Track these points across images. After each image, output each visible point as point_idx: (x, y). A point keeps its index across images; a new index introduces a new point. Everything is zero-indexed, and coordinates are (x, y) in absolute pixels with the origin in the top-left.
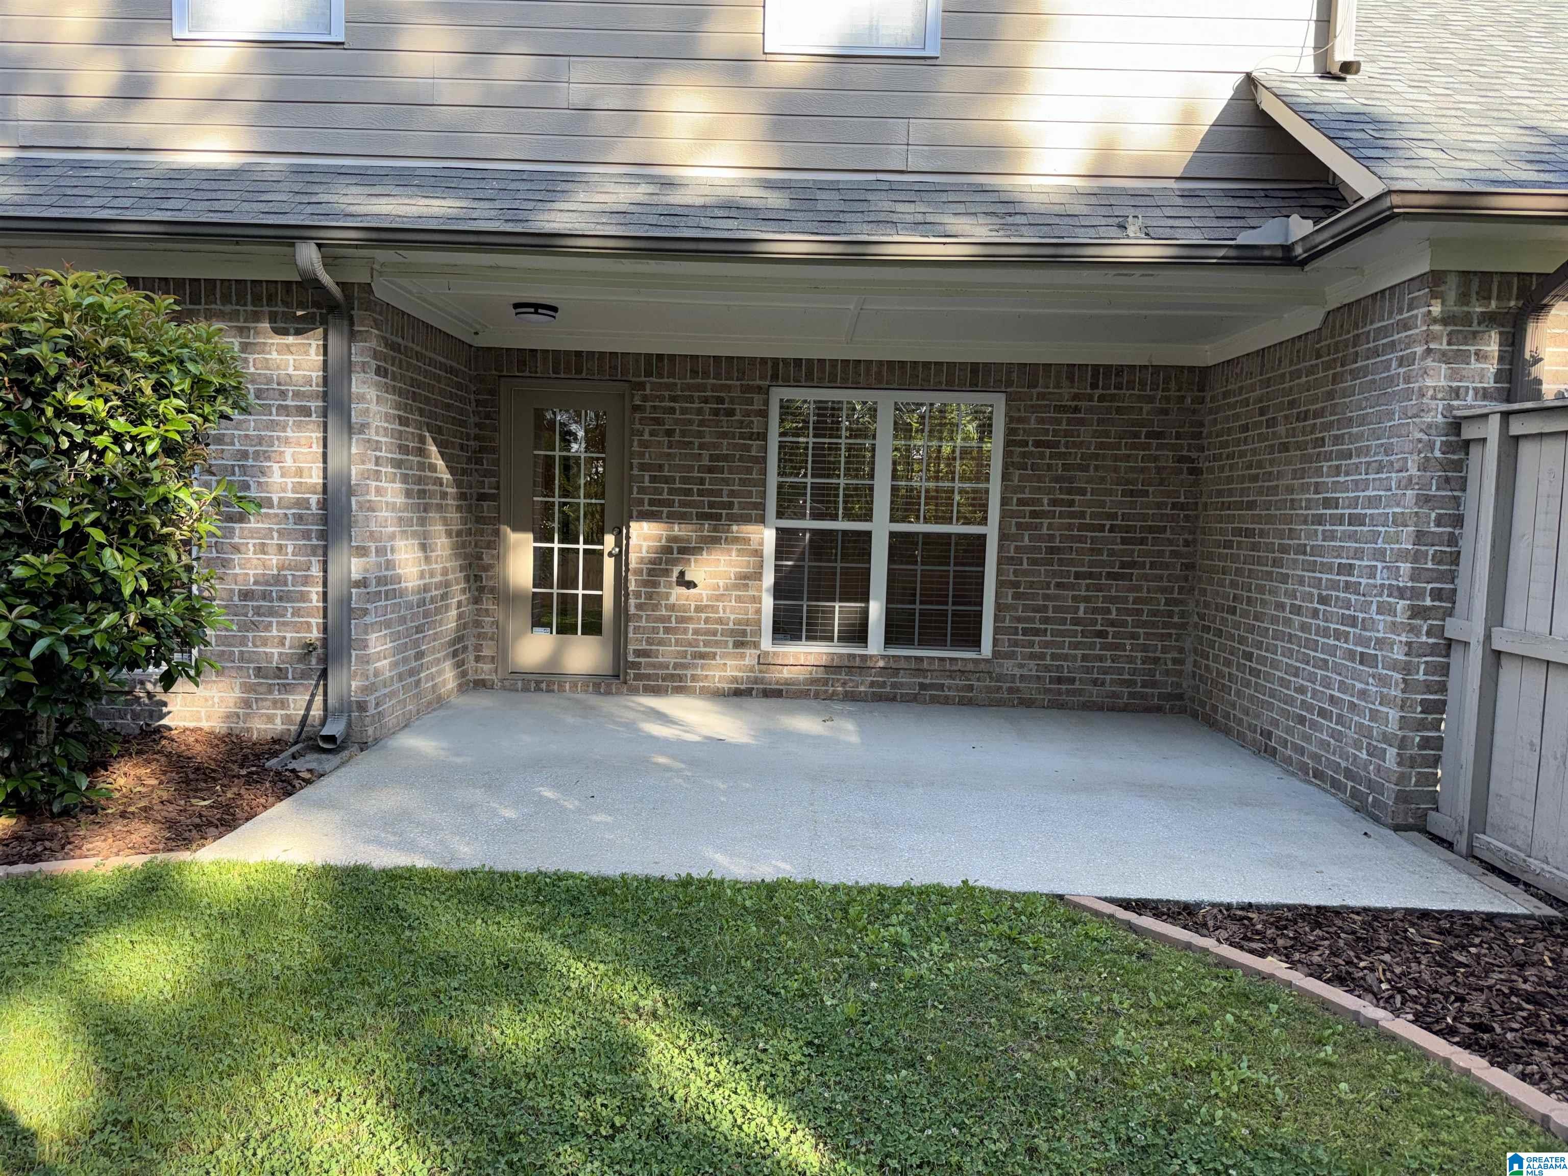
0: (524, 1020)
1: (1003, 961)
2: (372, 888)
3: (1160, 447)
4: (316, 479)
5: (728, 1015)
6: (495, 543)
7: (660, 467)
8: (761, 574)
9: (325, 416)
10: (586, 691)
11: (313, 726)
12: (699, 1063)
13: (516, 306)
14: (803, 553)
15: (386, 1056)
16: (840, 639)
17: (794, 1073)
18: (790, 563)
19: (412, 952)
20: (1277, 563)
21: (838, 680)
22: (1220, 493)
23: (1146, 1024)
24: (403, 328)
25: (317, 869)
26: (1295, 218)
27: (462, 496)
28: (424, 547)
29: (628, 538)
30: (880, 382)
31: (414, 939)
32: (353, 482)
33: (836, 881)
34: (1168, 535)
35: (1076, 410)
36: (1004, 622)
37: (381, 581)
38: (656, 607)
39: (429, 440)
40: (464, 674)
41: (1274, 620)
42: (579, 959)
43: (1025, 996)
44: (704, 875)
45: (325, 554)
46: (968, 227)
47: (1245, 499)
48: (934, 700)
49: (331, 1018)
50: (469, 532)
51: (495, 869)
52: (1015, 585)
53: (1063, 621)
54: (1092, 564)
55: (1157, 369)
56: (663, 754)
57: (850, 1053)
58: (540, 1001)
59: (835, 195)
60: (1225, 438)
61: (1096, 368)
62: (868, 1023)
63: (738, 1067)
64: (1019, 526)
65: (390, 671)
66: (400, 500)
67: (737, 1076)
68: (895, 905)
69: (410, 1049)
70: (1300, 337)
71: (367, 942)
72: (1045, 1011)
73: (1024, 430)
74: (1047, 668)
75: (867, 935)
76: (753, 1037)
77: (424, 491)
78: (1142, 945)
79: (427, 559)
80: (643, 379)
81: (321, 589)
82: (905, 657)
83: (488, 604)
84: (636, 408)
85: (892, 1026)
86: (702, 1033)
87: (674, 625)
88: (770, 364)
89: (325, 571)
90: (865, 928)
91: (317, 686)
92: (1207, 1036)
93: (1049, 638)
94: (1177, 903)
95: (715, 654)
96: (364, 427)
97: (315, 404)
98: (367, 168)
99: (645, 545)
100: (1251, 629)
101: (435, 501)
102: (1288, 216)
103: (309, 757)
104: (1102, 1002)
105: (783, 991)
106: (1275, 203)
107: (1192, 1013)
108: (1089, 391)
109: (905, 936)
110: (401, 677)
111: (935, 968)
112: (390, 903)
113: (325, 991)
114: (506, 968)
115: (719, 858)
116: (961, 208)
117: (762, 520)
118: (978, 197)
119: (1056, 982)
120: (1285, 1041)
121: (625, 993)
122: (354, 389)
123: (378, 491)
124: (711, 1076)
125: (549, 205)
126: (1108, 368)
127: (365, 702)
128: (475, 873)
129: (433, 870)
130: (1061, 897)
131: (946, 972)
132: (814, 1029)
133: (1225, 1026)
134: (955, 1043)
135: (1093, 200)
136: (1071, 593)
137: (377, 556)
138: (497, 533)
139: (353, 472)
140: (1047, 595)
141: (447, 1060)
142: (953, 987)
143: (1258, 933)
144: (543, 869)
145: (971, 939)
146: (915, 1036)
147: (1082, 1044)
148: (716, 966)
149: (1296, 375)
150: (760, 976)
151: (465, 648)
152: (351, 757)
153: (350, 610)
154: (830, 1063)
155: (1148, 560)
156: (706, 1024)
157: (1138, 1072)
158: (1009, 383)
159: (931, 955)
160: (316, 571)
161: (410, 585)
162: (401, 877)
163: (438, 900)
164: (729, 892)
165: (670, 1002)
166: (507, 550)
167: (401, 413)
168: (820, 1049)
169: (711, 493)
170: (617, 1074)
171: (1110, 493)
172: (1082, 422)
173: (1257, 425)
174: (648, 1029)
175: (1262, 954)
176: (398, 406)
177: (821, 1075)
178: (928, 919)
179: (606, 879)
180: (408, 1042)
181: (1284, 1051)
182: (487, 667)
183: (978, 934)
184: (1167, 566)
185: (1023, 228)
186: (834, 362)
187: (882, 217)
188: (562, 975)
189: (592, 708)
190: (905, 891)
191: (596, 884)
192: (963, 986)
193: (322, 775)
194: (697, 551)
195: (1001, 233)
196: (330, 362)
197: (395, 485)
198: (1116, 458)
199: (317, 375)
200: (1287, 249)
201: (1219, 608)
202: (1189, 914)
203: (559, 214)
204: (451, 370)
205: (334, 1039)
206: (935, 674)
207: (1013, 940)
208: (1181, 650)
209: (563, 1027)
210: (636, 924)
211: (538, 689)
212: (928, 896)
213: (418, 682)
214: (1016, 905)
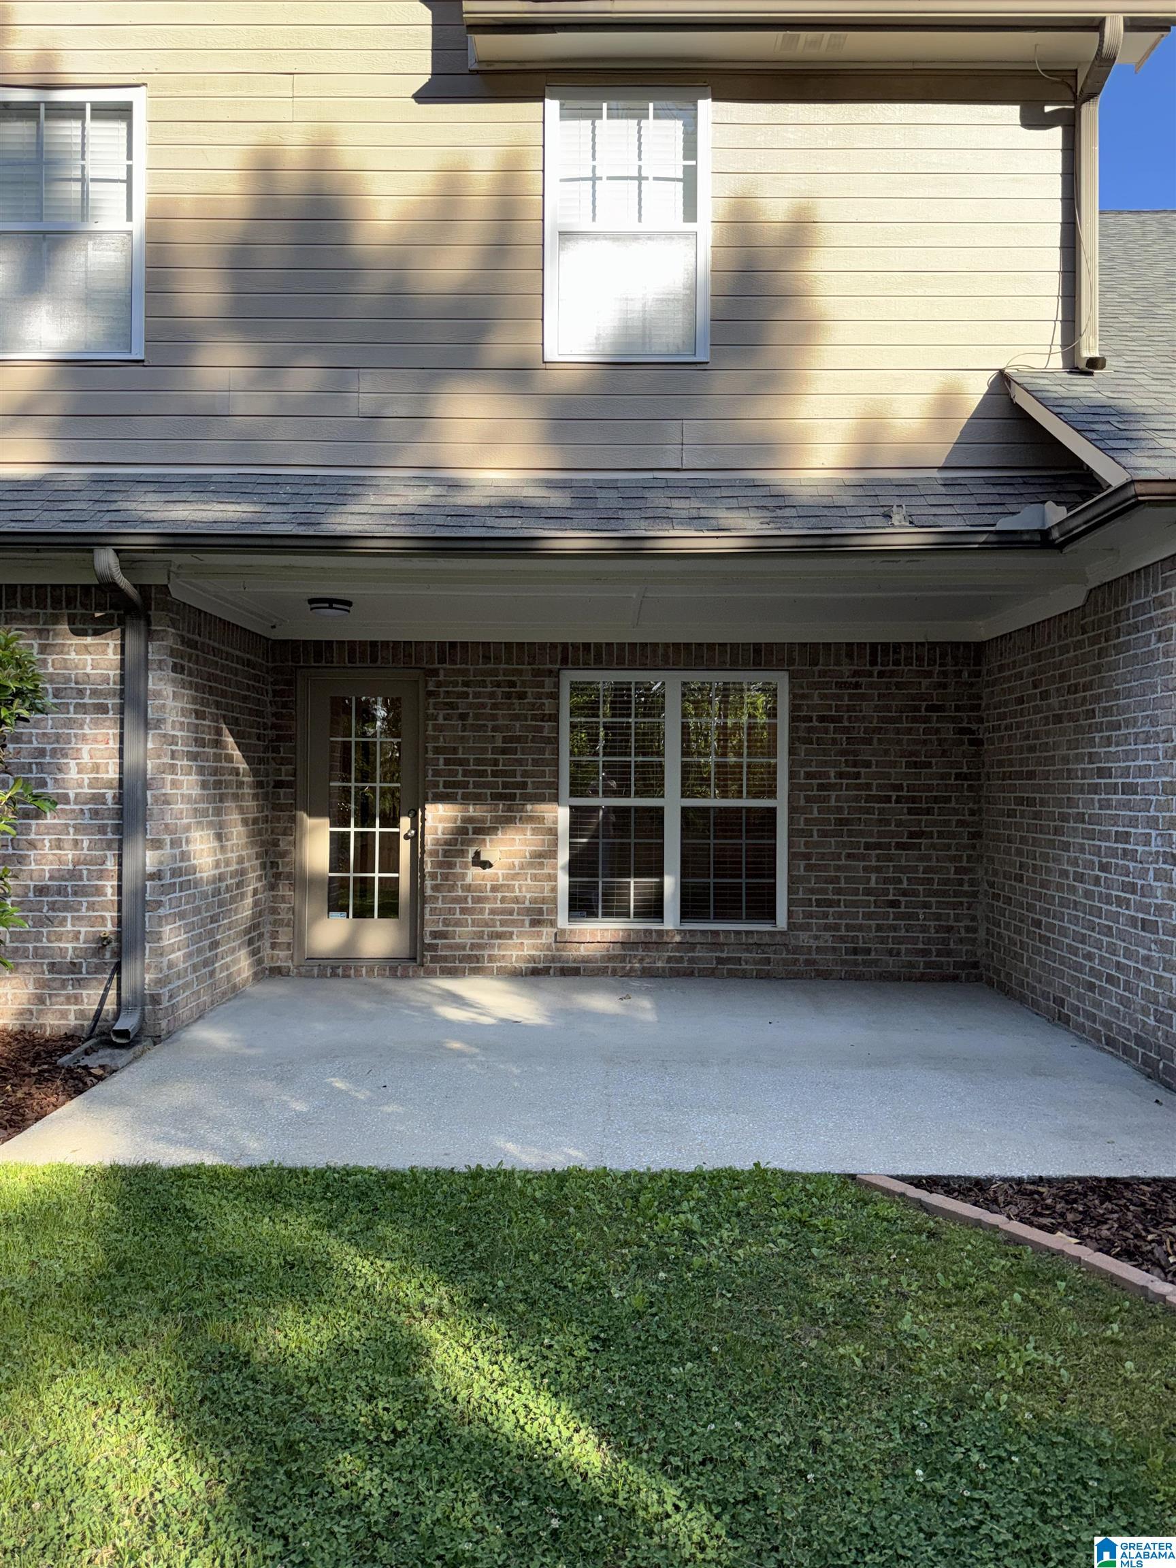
0: (307, 1322)
1: (792, 1245)
2: (160, 1188)
3: (939, 720)
4: (112, 774)
5: (514, 1311)
6: (291, 829)
7: (455, 750)
8: (555, 852)
9: (122, 713)
10: (383, 976)
11: (106, 1021)
12: (483, 1362)
13: (311, 601)
14: (597, 830)
15: (167, 1364)
16: (637, 915)
17: (580, 1369)
18: (585, 840)
19: (197, 1253)
20: (1058, 831)
21: (635, 956)
22: (1001, 763)
23: (934, 1307)
24: (200, 625)
25: (105, 1170)
26: (1050, 504)
27: (259, 785)
28: (219, 837)
29: (424, 820)
30: (667, 662)
31: (200, 1240)
32: (149, 776)
33: (627, 1168)
34: (953, 805)
35: (857, 686)
36: (798, 894)
37: (175, 873)
38: (452, 888)
39: (226, 732)
40: (259, 962)
41: (1060, 888)
42: (366, 1256)
43: (813, 1281)
44: (494, 1166)
45: (120, 848)
46: (740, 521)
47: (1025, 769)
48: (732, 974)
49: (113, 1326)
50: (266, 820)
51: (284, 1164)
52: (807, 856)
53: (856, 892)
54: (881, 834)
55: (933, 645)
56: (457, 1039)
57: (636, 1347)
58: (325, 1302)
59: (614, 494)
60: (1002, 710)
61: (874, 646)
62: (656, 1315)
63: (523, 1364)
64: (808, 799)
65: (184, 962)
66: (196, 792)
67: (521, 1374)
68: (687, 1191)
69: (191, 1356)
70: (1066, 613)
71: (152, 1245)
72: (832, 1297)
73: (808, 706)
74: (842, 939)
75: (657, 1224)
76: (539, 1333)
77: (220, 782)
78: (931, 1224)
79: (223, 848)
80: (437, 666)
81: (115, 883)
82: (702, 931)
83: (284, 890)
84: (430, 694)
85: (680, 1317)
86: (488, 1331)
87: (470, 905)
88: (559, 649)
89: (120, 864)
90: (655, 1216)
91: (110, 980)
92: (995, 1317)
93: (843, 909)
94: (967, 1179)
95: (511, 933)
96: (159, 722)
97: (111, 702)
98: (165, 475)
99: (440, 826)
100: (1039, 897)
101: (230, 791)
102: (1044, 502)
103: (101, 1053)
104: (889, 1284)
105: (570, 1285)
106: (1032, 489)
107: (980, 1293)
108: (868, 667)
109: (695, 1222)
110: (195, 968)
111: (724, 1255)
112: (177, 1203)
113: (108, 1297)
114: (292, 1266)
115: (511, 1147)
116: (733, 503)
117: (555, 799)
118: (749, 492)
119: (846, 1265)
120: (1072, 1319)
121: (410, 1291)
122: (150, 686)
123: (173, 783)
124: (495, 1375)
125: (340, 509)
126: (885, 646)
127: (159, 995)
128: (263, 1170)
129: (221, 1167)
130: (853, 1177)
131: (736, 1259)
132: (601, 1323)
133: (1012, 1305)
134: (741, 1333)
135: (860, 491)
136: (862, 864)
137: (172, 847)
138: (293, 819)
139: (149, 767)
140: (839, 866)
141: (228, 1366)
142: (742, 1274)
143: (1047, 1207)
144: (332, 1164)
145: (762, 1223)
146: (703, 1327)
147: (869, 1328)
148: (503, 1261)
149: (1064, 650)
150: (548, 1269)
151: (261, 936)
152: (143, 1052)
153: (145, 902)
154: (616, 1358)
155: (935, 829)
156: (491, 1321)
157: (924, 1357)
158: (791, 662)
159: (721, 1242)
160: (111, 865)
161: (205, 875)
162: (189, 1176)
163: (226, 1198)
164: (519, 1183)
165: (456, 1299)
166: (302, 836)
167: (197, 707)
168: (606, 1343)
169: (504, 773)
170: (400, 1375)
171: (893, 765)
172: (863, 697)
173: (1032, 698)
174: (433, 1328)
175: (1052, 1230)
176: (194, 700)
177: (606, 1370)
178: (719, 1204)
179: (395, 1173)
180: (189, 1349)
181: (1071, 1330)
182: (282, 954)
183: (769, 1218)
184: (953, 835)
185: (792, 520)
186: (621, 646)
187: (659, 513)
188: (348, 1274)
189: (387, 992)
190: (697, 1176)
191: (385, 1178)
192: (752, 1273)
193: (115, 1071)
194: (492, 830)
195: (772, 525)
196: (127, 659)
197: (190, 778)
198: (898, 731)
199: (114, 673)
200: (1045, 533)
201: (1007, 876)
202: (980, 1190)
203: (350, 517)
204: (249, 663)
205: (115, 1348)
206: (731, 947)
207: (803, 1224)
208: (974, 918)
209: (348, 1328)
210: (424, 1219)
211: (334, 975)
212: (720, 1180)
213: (212, 973)
214: (808, 1186)
